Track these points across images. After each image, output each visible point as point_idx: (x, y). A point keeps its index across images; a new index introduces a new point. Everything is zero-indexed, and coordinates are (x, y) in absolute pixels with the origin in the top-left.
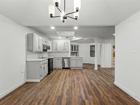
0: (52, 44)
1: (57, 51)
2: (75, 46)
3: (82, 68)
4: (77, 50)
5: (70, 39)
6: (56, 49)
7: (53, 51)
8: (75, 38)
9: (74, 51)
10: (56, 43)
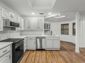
0: (24, 21)
1: (30, 29)
2: (47, 25)
3: (59, 49)
4: (49, 28)
5: (44, 17)
6: (29, 27)
7: (25, 29)
8: (50, 15)
9: (46, 29)
10: (28, 20)
